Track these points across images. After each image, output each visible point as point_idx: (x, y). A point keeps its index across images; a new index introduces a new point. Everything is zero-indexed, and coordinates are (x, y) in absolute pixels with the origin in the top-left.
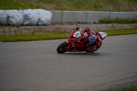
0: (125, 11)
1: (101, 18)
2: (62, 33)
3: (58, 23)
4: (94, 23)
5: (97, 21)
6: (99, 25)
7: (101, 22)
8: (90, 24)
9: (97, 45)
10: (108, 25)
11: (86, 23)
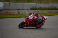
0: (45, 3)
1: (31, 7)
2: (10, 15)
3: (7, 9)
4: (28, 9)
5: (29, 8)
6: (30, 11)
7: (31, 9)
8: (25, 10)
9: (43, 23)
10: (35, 11)
11: (23, 10)
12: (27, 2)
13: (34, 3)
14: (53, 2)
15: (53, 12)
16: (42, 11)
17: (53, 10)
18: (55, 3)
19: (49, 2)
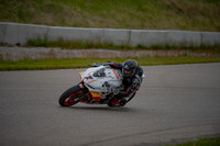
0: (75, 26)
1: (31, 37)
4: (18, 45)
5: (23, 41)
6: (27, 50)
7: (31, 44)
8: (10, 46)
12: (17, 18)
13: (40, 24)
14: (101, 22)
15: (101, 57)
16: (65, 51)
17: (100, 50)
18: (108, 27)
19: (91, 23)
